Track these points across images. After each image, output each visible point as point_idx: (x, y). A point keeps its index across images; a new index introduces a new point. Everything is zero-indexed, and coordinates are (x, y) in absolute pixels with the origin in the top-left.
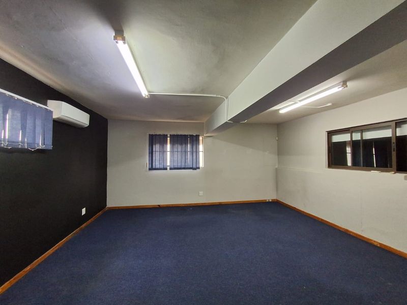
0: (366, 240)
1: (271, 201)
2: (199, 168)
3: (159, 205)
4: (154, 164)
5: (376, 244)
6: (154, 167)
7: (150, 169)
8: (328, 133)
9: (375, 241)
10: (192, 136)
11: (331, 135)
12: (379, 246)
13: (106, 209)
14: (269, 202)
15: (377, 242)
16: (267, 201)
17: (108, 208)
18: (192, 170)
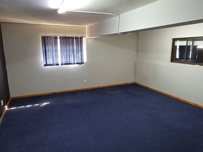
0: (188, 103)
1: (131, 83)
2: (83, 63)
3: (54, 92)
4: (48, 61)
5: (192, 104)
6: (48, 63)
7: (45, 65)
8: (173, 40)
9: (192, 103)
10: (77, 38)
11: (175, 41)
12: (193, 105)
13: (10, 99)
14: (130, 84)
15: (193, 103)
16: (129, 83)
17: (11, 98)
18: (78, 65)
